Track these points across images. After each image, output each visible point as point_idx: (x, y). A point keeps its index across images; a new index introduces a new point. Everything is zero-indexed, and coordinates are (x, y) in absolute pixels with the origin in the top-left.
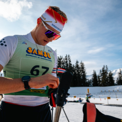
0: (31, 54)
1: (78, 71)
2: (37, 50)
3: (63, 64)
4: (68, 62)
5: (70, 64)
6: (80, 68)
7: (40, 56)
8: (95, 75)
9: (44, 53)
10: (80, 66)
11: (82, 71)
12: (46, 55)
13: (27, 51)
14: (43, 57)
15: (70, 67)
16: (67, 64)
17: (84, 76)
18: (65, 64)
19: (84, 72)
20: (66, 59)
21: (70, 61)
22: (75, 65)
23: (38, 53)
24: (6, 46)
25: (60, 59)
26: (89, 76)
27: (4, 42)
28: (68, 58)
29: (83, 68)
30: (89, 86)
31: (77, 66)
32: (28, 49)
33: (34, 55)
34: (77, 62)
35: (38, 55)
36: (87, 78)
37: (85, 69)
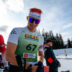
0: (27, 38)
1: (58, 39)
2: (31, 36)
3: (49, 36)
4: (51, 35)
5: (53, 36)
6: (59, 38)
7: (32, 38)
8: (69, 41)
9: (34, 37)
10: (59, 36)
11: (61, 39)
12: (36, 38)
13: (25, 36)
14: (34, 39)
15: (53, 37)
16: (51, 36)
17: (62, 42)
18: (50, 36)
19: (62, 40)
20: (50, 33)
21: (53, 34)
22: (56, 36)
23: (31, 37)
24: (16, 33)
25: (46, 34)
26: (65, 42)
27: (15, 31)
28: (51, 33)
29: (61, 37)
30: (66, 48)
31: (57, 37)
32: (26, 35)
33: (29, 38)
34: (57, 34)
35: (31, 38)
36: (64, 43)
37: (62, 38)
